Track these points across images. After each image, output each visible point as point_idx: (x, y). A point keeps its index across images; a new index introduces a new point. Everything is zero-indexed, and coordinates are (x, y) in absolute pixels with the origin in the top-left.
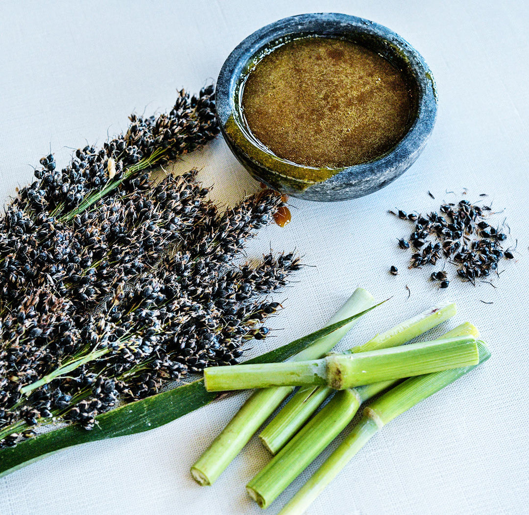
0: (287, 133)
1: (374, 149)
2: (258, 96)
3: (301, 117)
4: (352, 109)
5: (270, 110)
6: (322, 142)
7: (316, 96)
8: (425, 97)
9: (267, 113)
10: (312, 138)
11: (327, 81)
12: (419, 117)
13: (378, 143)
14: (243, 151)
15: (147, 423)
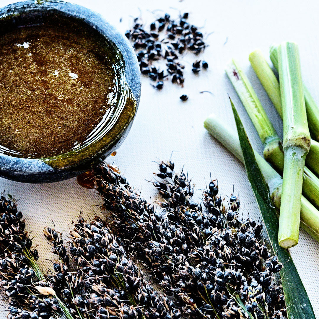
0: (65, 126)
1: (100, 64)
2: (17, 142)
3: (49, 113)
4: (51, 72)
5: (36, 135)
6: (82, 101)
7: (29, 96)
8: (63, 10)
9: (38, 138)
10: (76, 108)
11: (13, 85)
12: (84, 19)
13: (93, 60)
14: (87, 158)
15: (303, 307)
